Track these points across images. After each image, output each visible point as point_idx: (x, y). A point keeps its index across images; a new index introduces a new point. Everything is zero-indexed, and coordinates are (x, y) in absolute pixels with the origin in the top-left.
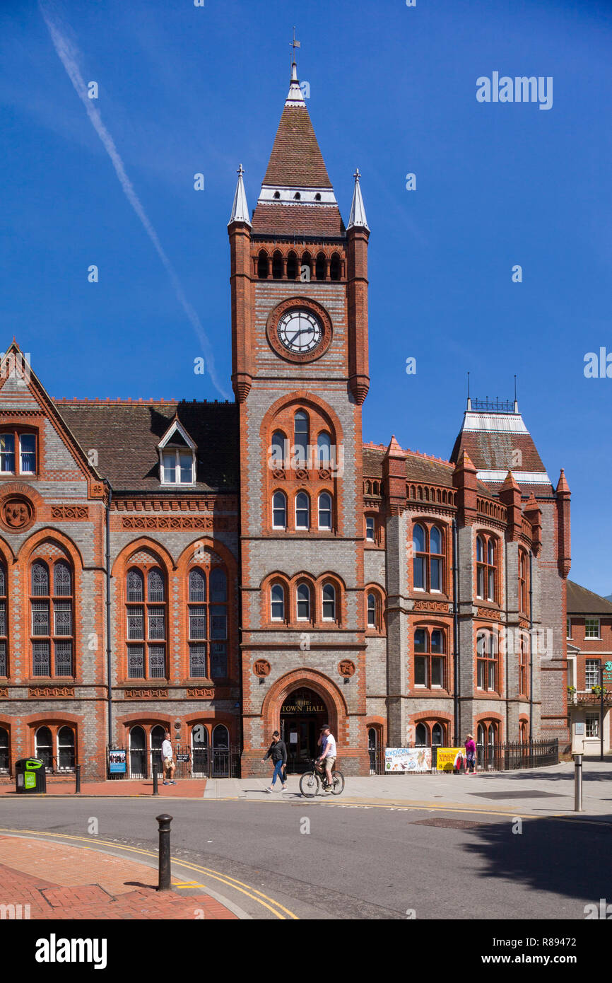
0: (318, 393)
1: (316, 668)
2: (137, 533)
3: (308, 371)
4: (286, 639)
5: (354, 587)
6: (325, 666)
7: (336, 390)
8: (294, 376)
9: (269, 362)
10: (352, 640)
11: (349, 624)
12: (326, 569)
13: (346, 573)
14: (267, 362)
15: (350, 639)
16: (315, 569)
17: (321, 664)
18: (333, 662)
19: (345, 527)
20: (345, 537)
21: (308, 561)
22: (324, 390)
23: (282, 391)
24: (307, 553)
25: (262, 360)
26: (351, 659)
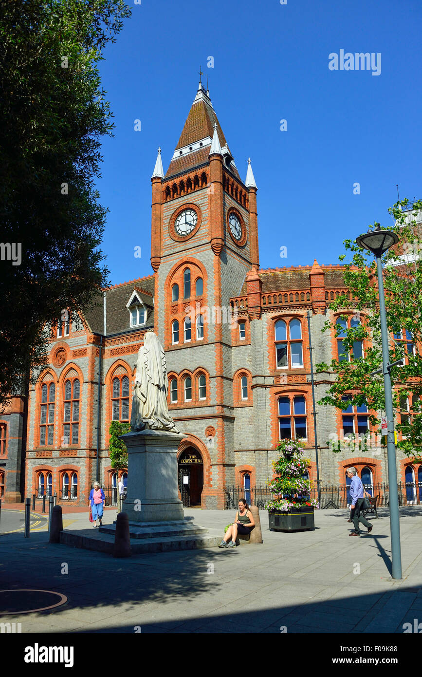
0: (194, 256)
1: (192, 434)
2: (116, 358)
3: (189, 244)
4: (176, 415)
5: (214, 375)
6: (198, 431)
7: (204, 251)
8: (182, 250)
9: (170, 246)
10: (214, 412)
11: (211, 401)
12: (198, 366)
13: (209, 367)
14: (168, 246)
15: (212, 411)
16: (192, 366)
17: (195, 431)
18: (202, 428)
19: (209, 336)
20: (209, 342)
21: (188, 362)
22: (197, 253)
23: (175, 260)
24: (188, 357)
25: (166, 246)
26: (212, 425)
